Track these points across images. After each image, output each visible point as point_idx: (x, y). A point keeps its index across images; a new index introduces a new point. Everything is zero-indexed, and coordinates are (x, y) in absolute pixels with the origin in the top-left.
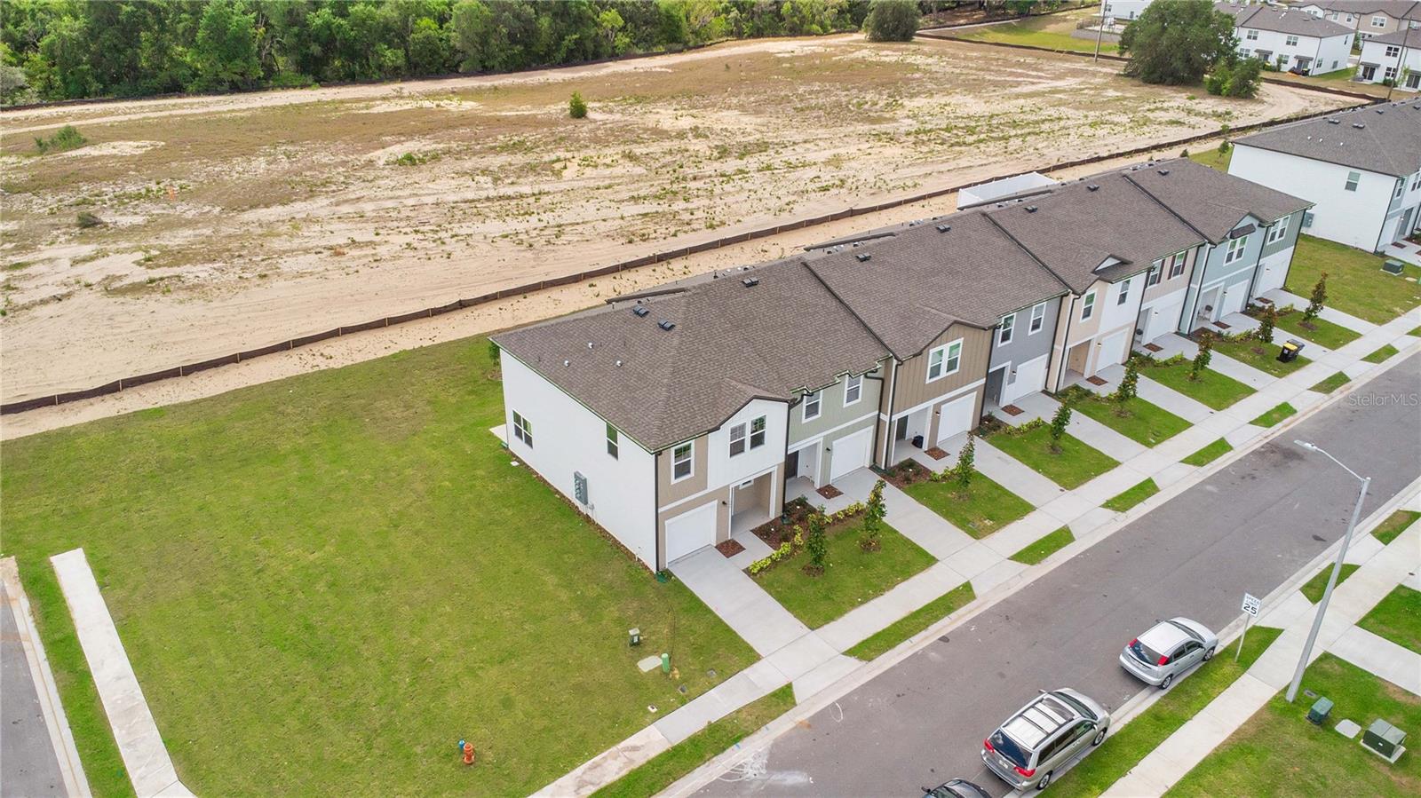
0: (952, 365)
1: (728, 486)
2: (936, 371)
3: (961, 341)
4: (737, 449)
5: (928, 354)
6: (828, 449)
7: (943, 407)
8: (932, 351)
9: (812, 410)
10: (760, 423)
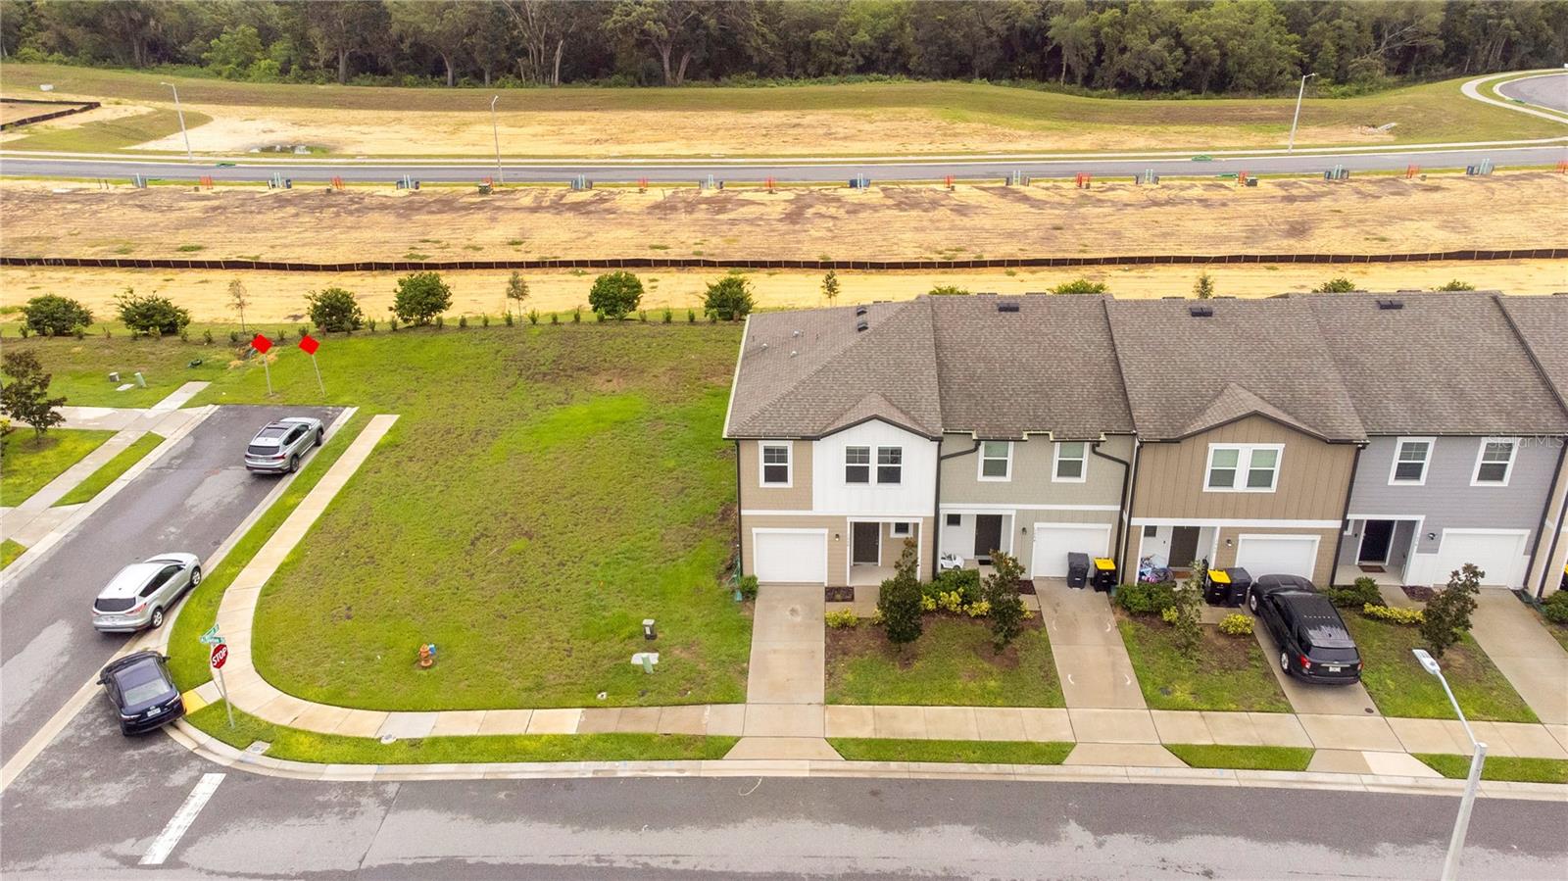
0: (1259, 478)
1: (845, 517)
2: (1224, 477)
3: (1280, 447)
4: (856, 475)
5: (1207, 449)
6: (1024, 529)
7: (1241, 537)
8: (1213, 447)
9: (995, 468)
10: (893, 455)
